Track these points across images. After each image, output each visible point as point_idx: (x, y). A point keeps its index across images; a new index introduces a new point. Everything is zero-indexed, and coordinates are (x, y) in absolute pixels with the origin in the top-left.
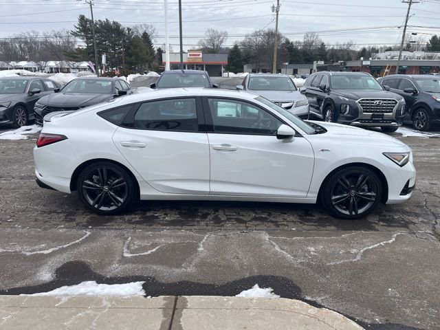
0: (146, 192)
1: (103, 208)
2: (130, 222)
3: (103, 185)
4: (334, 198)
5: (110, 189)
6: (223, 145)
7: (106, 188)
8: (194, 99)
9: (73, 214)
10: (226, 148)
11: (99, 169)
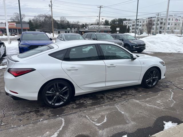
0: (78, 92)
1: (56, 104)
2: (73, 108)
3: (56, 92)
4: (147, 81)
5: (60, 94)
6: (111, 65)
7: (58, 94)
8: (94, 45)
9: (38, 111)
10: (112, 66)
11: (55, 84)
